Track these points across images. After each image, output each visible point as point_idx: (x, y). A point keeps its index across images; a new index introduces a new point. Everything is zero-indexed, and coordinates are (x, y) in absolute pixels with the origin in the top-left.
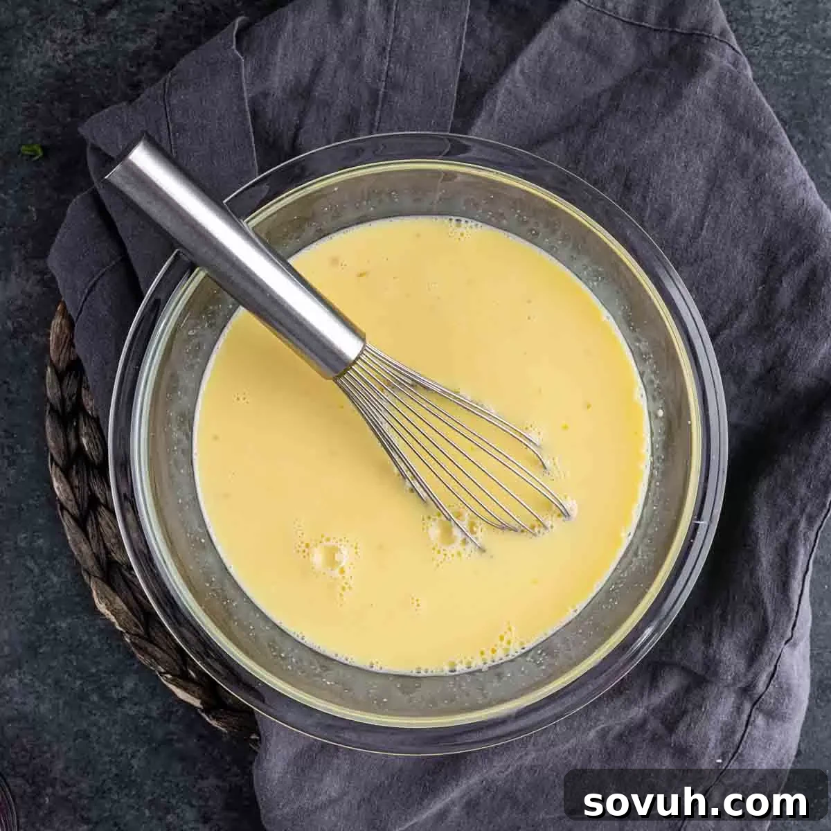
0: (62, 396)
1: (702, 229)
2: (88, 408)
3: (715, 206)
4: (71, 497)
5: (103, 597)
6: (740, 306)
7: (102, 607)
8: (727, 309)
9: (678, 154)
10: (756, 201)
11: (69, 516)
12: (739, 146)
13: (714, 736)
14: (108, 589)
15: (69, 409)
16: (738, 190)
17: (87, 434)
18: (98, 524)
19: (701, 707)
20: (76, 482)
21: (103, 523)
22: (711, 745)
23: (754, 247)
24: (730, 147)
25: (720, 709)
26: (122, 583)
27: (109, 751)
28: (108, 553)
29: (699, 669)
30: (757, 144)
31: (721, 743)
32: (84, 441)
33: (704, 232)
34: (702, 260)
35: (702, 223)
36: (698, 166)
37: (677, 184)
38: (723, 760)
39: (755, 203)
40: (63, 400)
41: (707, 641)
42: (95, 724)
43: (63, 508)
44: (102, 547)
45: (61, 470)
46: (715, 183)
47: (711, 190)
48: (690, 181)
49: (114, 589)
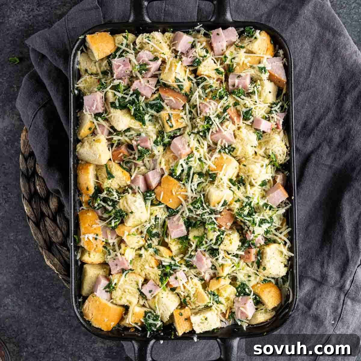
0: (27, 168)
1: (310, 74)
2: (39, 173)
3: (316, 64)
4: (33, 213)
5: (48, 258)
6: (328, 109)
7: (48, 263)
8: (322, 111)
9: (298, 40)
10: (334, 61)
11: (32, 222)
12: (325, 36)
13: (329, 310)
14: (51, 255)
15: (30, 174)
16: (325, 56)
17: (39, 185)
18: (45, 225)
19: (321, 296)
20: (35, 207)
21: (47, 225)
22: (328, 314)
23: (334, 82)
24: (321, 37)
25: (330, 297)
26: (57, 252)
27: (52, 331)
28: (50, 238)
29: (319, 279)
30: (334, 35)
31: (332, 314)
32: (38, 188)
33: (311, 76)
34: (311, 88)
35: (310, 71)
36: (307, 46)
37: (298, 54)
38: (335, 322)
39: (333, 61)
40: (27, 169)
41: (322, 266)
42: (46, 319)
43: (29, 218)
44: (47, 235)
45: (28, 201)
46: (315, 53)
47: (314, 56)
48: (304, 53)
49: (53, 255)
